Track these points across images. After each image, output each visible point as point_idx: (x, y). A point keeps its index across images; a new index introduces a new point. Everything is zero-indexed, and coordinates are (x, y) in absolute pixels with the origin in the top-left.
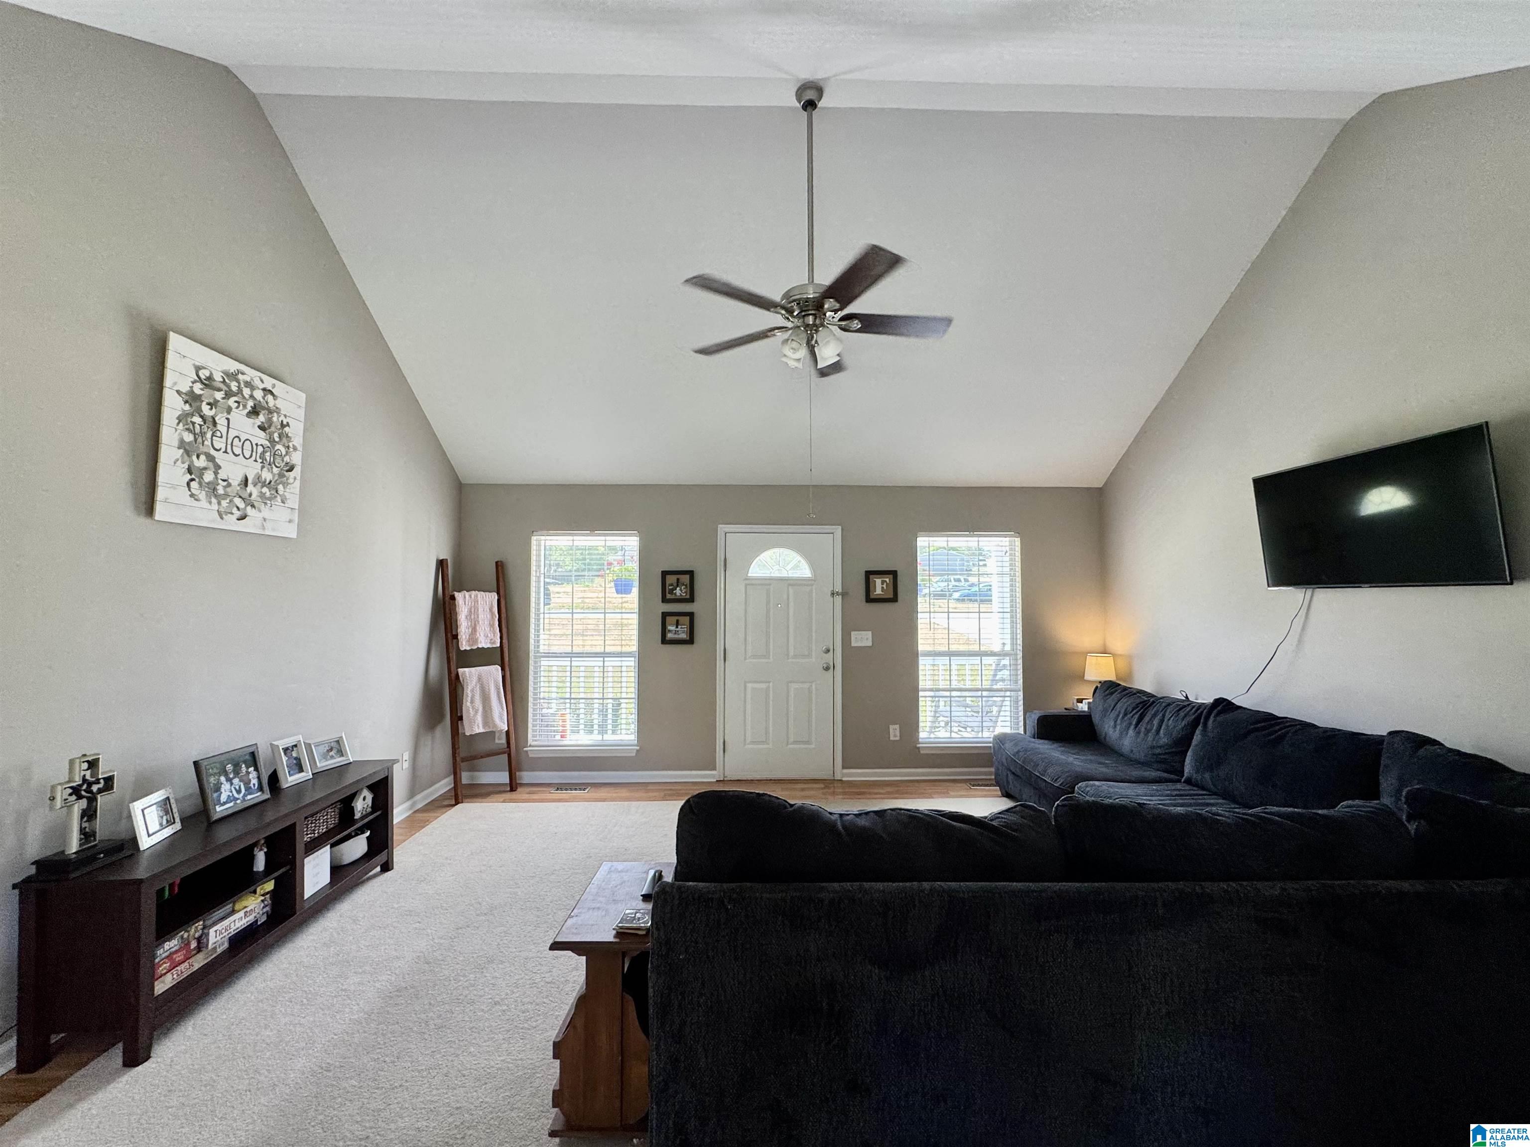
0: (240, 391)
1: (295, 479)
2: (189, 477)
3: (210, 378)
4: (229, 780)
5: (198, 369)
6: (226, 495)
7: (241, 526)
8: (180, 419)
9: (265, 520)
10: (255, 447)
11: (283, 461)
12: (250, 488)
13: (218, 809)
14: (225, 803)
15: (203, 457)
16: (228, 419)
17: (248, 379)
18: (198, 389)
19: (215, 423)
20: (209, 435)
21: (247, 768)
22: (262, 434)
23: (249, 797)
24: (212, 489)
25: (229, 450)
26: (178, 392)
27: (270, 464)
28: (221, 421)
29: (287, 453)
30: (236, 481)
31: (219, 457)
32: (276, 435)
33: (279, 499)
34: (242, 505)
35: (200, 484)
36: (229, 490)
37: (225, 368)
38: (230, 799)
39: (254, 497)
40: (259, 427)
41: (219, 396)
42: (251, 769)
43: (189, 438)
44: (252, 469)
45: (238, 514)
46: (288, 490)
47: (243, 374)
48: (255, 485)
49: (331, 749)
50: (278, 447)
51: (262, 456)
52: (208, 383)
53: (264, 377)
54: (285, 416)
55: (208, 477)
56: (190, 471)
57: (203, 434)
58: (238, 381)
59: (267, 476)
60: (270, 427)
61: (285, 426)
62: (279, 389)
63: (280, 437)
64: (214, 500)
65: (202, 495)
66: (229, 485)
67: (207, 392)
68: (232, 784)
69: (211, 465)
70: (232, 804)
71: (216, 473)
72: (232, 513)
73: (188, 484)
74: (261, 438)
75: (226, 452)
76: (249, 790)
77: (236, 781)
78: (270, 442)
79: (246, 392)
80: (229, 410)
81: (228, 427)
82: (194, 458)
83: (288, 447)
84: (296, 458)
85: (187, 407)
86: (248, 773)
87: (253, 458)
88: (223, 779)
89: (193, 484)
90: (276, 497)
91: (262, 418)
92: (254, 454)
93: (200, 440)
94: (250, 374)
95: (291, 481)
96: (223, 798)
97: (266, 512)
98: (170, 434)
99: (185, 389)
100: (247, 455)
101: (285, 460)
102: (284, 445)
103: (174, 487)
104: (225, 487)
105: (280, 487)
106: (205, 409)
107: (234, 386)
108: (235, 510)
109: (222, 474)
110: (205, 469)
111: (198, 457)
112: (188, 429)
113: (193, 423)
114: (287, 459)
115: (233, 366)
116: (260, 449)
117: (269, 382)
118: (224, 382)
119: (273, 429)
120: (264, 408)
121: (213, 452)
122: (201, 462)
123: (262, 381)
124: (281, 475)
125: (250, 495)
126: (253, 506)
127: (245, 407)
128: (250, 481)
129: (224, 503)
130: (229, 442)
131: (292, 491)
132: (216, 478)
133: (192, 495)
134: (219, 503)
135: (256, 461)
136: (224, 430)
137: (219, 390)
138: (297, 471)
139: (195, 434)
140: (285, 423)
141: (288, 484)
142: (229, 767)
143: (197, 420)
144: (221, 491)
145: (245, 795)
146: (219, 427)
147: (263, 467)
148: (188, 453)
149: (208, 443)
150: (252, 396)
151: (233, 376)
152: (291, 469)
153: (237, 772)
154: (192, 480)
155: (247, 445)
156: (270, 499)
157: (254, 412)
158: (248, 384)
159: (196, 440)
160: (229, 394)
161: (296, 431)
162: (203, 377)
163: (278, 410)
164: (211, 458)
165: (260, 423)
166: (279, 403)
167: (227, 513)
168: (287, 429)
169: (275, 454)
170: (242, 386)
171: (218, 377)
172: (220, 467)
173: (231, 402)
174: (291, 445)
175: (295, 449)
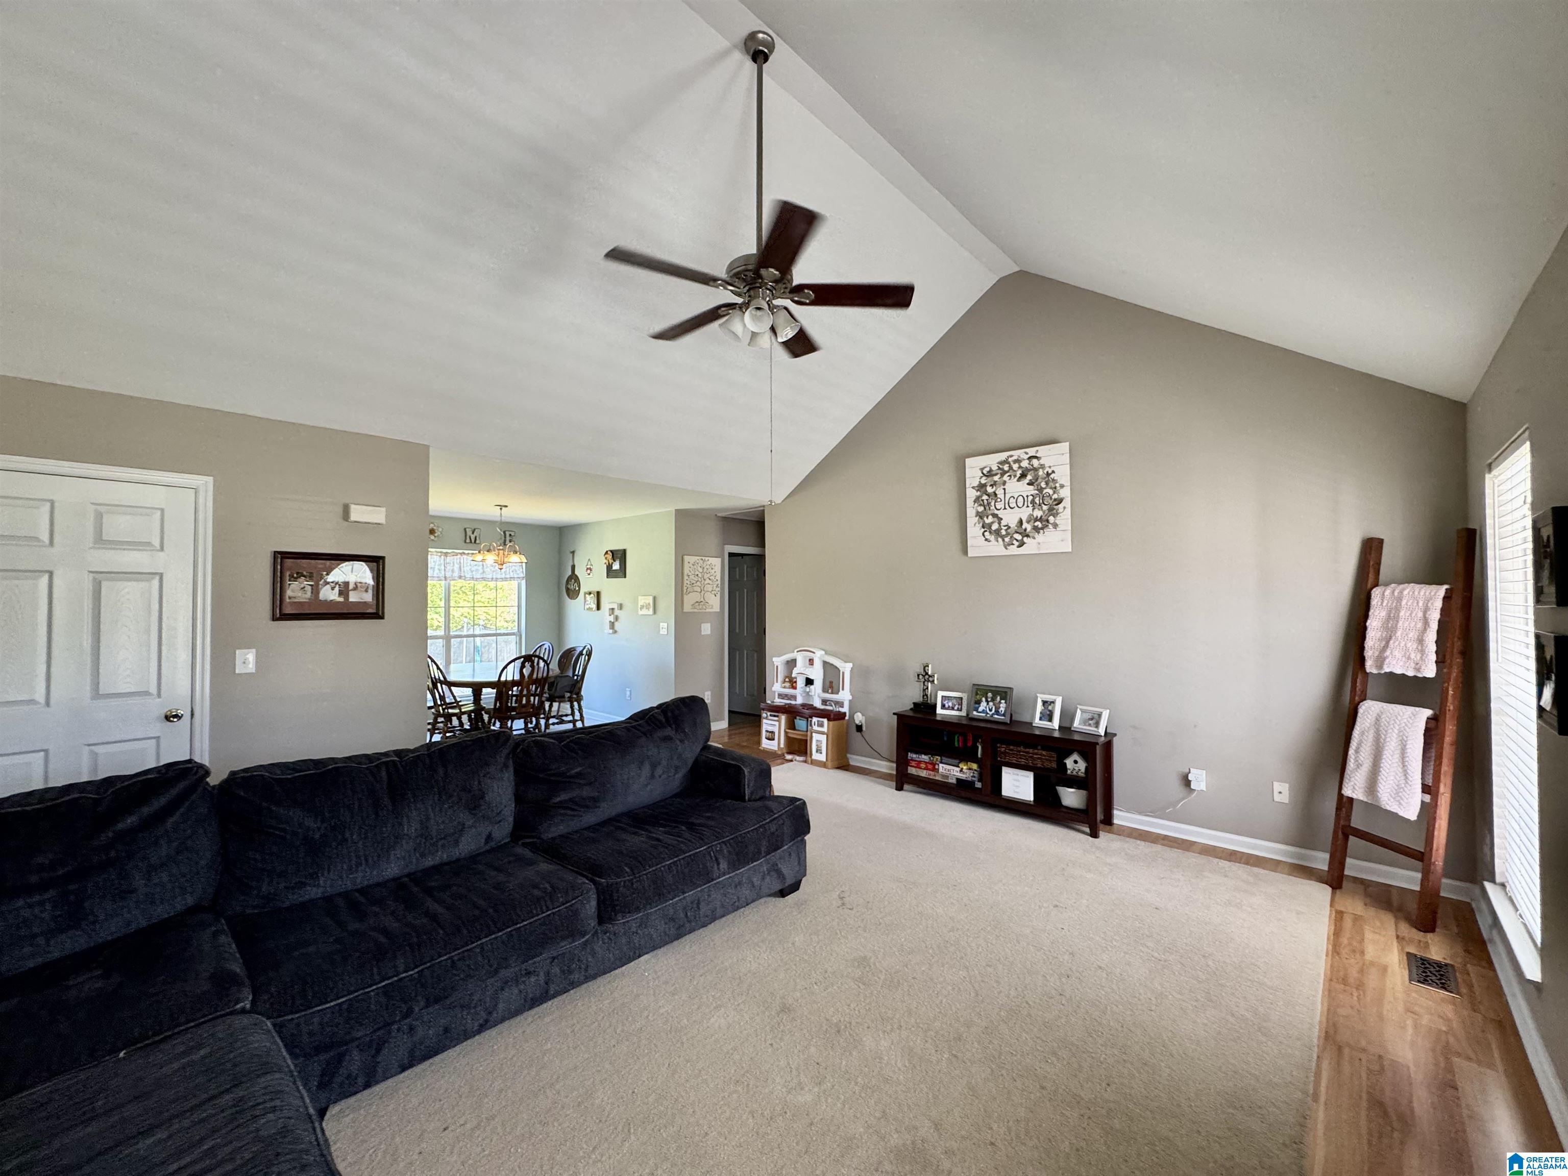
0: (1011, 468)
1: (1065, 508)
2: (983, 530)
3: (991, 470)
4: (987, 702)
5: (982, 469)
6: (1008, 534)
7: (1022, 551)
8: (975, 502)
9: (1039, 543)
10: (1026, 498)
11: (1051, 499)
12: (1025, 525)
13: (975, 713)
14: (980, 712)
15: (990, 517)
16: (1004, 489)
17: (1015, 458)
18: (983, 481)
19: (996, 495)
20: (993, 504)
21: (1001, 699)
22: (1032, 487)
23: (996, 716)
24: (997, 533)
25: (1007, 506)
26: (973, 488)
27: (1040, 505)
28: (1000, 492)
29: (1054, 493)
30: (1013, 524)
31: (1000, 514)
32: (1043, 485)
33: (1050, 526)
34: (1019, 537)
35: (990, 532)
36: (1009, 531)
37: (998, 461)
38: (983, 711)
39: (1028, 530)
40: (1028, 484)
41: (996, 478)
42: (1003, 701)
43: (981, 509)
44: (1025, 513)
45: (1016, 543)
46: (1058, 518)
47: (1011, 456)
48: (1028, 522)
49: (1092, 719)
50: (1045, 491)
51: (1033, 502)
52: (990, 474)
53: (1027, 450)
54: (1050, 467)
55: (995, 527)
56: (983, 527)
57: (989, 504)
58: (1009, 463)
59: (1038, 513)
60: (1037, 480)
61: (1051, 474)
62: (1042, 451)
63: (1047, 484)
64: (1000, 539)
65: (992, 538)
66: (1009, 527)
67: (990, 479)
68: (988, 704)
69: (996, 519)
70: (984, 715)
71: (999, 523)
72: (1013, 544)
73: (983, 535)
74: (1031, 490)
75: (1005, 509)
76: (997, 712)
77: (991, 704)
78: (1037, 490)
79: (1015, 466)
80: (1004, 483)
81: (1005, 493)
82: (985, 519)
83: (1055, 488)
84: (1065, 493)
85: (979, 493)
86: (1000, 703)
87: (1026, 505)
88: (984, 699)
89: (986, 534)
90: (1047, 526)
91: (1029, 477)
92: (1026, 503)
93: (987, 508)
94: (1016, 454)
95: (1061, 510)
96: (980, 709)
97: (1040, 537)
98: (971, 511)
99: (976, 484)
100: (1020, 504)
101: (1053, 497)
102: (1051, 488)
103: (975, 537)
104: (1006, 530)
105: (1051, 519)
106: (990, 490)
107: (1006, 468)
108: (1015, 542)
109: (1003, 523)
110: (993, 523)
111: (987, 517)
112: (980, 505)
113: (983, 500)
114: (1055, 496)
115: (1003, 456)
116: (1030, 498)
117: (1032, 451)
118: (999, 468)
119: (1039, 480)
120: (1031, 470)
121: (996, 512)
122: (989, 520)
123: (1027, 453)
124: (1051, 509)
125: (1025, 530)
126: (1028, 536)
127: (1015, 476)
128: (1024, 521)
129: (1007, 539)
130: (1007, 502)
131: (1064, 517)
132: (1000, 526)
133: (986, 540)
134: (1003, 540)
135: (1028, 506)
136: (1002, 496)
137: (996, 474)
138: (1067, 503)
139: (984, 506)
140: (1050, 472)
141: (1058, 514)
142: (990, 695)
143: (985, 497)
144: (1003, 532)
145: (993, 714)
146: (998, 496)
147: (1033, 509)
148: (981, 518)
149: (993, 508)
150: (1020, 467)
151: (1006, 462)
152: (1060, 501)
153: (993, 700)
154: (985, 531)
155: (1021, 499)
156: (1042, 529)
157: (1023, 476)
158: (1018, 461)
159: (985, 509)
160: (1004, 473)
161: (1063, 475)
162: (985, 472)
163: (1042, 467)
164: (995, 516)
165: (1028, 482)
166: (1042, 462)
167: (1009, 545)
168: (1052, 476)
169: (1043, 497)
170: (1012, 463)
171: (995, 468)
172: (1002, 519)
173: (1006, 478)
174: (1057, 485)
175: (1062, 486)
